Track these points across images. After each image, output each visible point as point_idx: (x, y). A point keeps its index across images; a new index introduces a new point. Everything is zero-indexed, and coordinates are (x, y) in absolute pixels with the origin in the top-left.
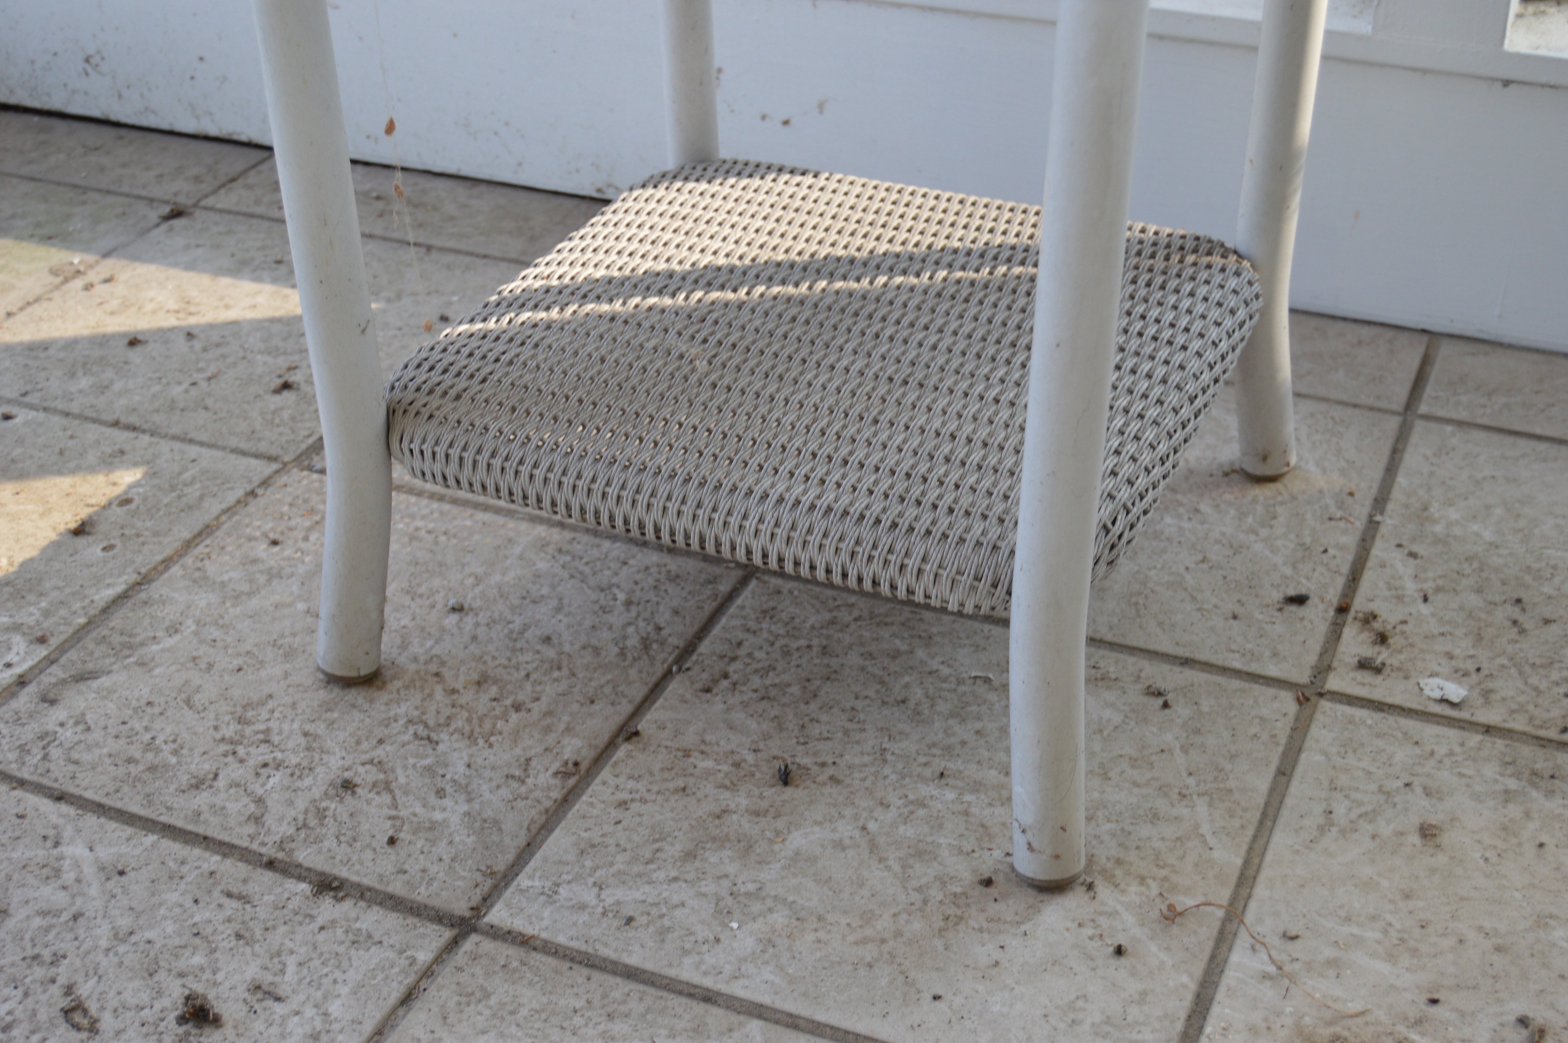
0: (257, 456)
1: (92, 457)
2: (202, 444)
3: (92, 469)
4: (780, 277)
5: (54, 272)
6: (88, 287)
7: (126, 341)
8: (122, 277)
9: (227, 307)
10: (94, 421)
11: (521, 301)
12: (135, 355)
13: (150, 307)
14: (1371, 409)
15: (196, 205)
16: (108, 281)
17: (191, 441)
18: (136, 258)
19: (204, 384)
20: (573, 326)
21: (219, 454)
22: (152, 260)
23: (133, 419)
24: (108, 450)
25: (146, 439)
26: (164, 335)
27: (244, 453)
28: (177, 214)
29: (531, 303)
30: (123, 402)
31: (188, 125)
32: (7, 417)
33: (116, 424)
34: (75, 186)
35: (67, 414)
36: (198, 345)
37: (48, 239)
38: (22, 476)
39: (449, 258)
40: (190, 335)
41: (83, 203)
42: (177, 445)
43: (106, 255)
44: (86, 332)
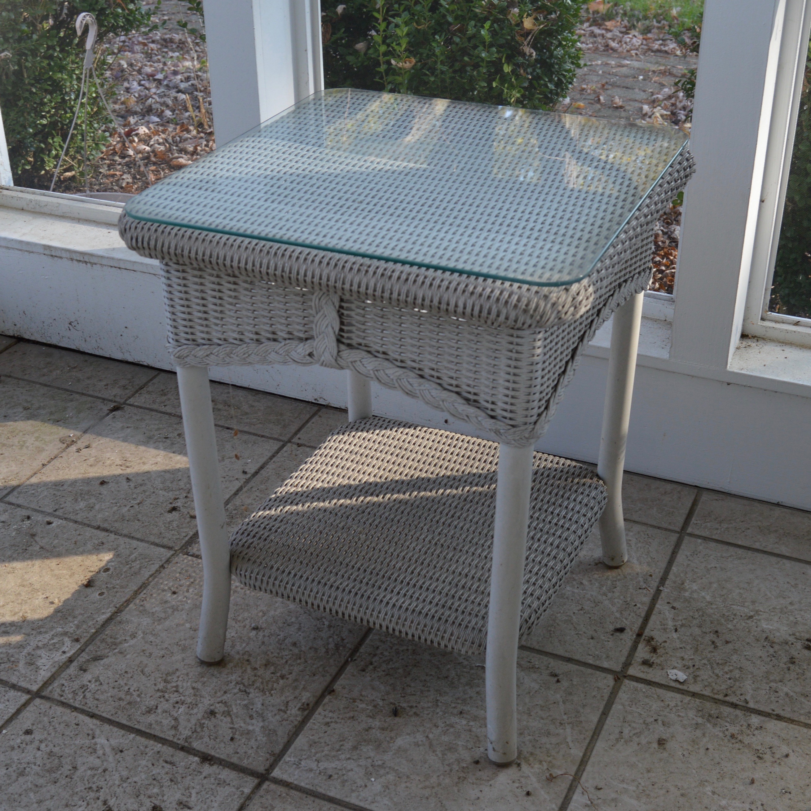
0: (163, 546)
1: (89, 546)
2: (138, 539)
3: (90, 552)
4: (397, 489)
5: (62, 441)
6: (79, 450)
7: (99, 482)
8: (94, 445)
9: (144, 463)
10: (89, 526)
11: (285, 499)
12: (104, 490)
13: (108, 462)
14: (666, 529)
15: (124, 403)
16: (87, 447)
17: (133, 538)
18: (99, 434)
19: (136, 507)
20: (308, 514)
21: (146, 545)
22: (106, 436)
23: (106, 525)
24: (96, 542)
25: (112, 536)
26: (116, 478)
27: (157, 545)
28: (116, 409)
29: (290, 501)
30: (100, 516)
31: (118, 356)
32: (49, 523)
33: (98, 528)
34: (67, 390)
35: (76, 522)
36: (132, 485)
37: (57, 422)
38: (59, 555)
39: (246, 437)
40: (128, 479)
41: (72, 401)
42: (127, 540)
43: (85, 432)
44: (80, 476)
